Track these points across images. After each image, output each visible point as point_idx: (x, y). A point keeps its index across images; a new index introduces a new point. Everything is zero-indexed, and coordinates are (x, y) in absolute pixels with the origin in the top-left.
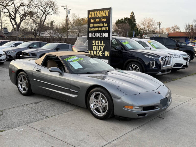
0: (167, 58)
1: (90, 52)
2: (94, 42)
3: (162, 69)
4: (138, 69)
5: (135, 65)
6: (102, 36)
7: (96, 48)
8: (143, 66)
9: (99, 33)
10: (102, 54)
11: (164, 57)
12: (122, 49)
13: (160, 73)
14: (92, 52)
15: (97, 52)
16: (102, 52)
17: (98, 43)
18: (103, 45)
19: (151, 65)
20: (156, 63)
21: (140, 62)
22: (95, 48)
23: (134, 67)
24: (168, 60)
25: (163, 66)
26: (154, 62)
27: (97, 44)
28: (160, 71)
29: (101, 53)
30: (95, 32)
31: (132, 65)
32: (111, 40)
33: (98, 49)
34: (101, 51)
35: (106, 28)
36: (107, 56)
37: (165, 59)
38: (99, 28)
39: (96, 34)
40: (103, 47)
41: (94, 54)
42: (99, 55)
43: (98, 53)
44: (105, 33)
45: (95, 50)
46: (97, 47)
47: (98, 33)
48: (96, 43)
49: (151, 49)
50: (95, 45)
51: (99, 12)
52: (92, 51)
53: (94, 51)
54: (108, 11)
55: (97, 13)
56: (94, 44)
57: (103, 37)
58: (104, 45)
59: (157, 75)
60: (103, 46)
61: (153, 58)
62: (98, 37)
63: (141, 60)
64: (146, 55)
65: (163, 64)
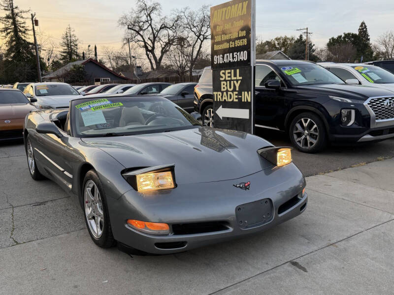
0: (388, 101)
1: (217, 95)
2: (223, 73)
3: (372, 126)
4: (316, 128)
5: (309, 120)
6: (235, 60)
7: (227, 86)
8: (325, 121)
9: (231, 54)
10: (237, 97)
11: (380, 99)
12: (283, 85)
13: (368, 137)
14: (219, 95)
15: (229, 93)
16: (237, 93)
17: (229, 75)
18: (239, 78)
19: (345, 119)
20: (358, 113)
21: (318, 112)
22: (225, 86)
23: (305, 125)
24: (390, 106)
25: (377, 121)
26: (353, 112)
27: (229, 77)
28: (368, 131)
29: (236, 95)
30: (224, 52)
31: (303, 120)
32: (254, 67)
33: (230, 87)
34: (236, 91)
35: (243, 41)
36: (246, 101)
37: (383, 105)
38: (231, 42)
39: (226, 55)
40: (239, 82)
41: (224, 98)
42: (231, 100)
43: (231, 95)
44: (242, 52)
45: (225, 89)
46: (228, 82)
47: (228, 54)
48: (227, 75)
49: (360, 83)
50: (225, 80)
51: (229, 7)
52: (220, 93)
53: (223, 92)
54: (247, 2)
55: (226, 11)
56: (222, 77)
57: (239, 60)
58: (241, 78)
59: (359, 141)
60: (239, 80)
61: (349, 101)
62: (230, 61)
63: (320, 107)
64: (333, 94)
65: (376, 116)
